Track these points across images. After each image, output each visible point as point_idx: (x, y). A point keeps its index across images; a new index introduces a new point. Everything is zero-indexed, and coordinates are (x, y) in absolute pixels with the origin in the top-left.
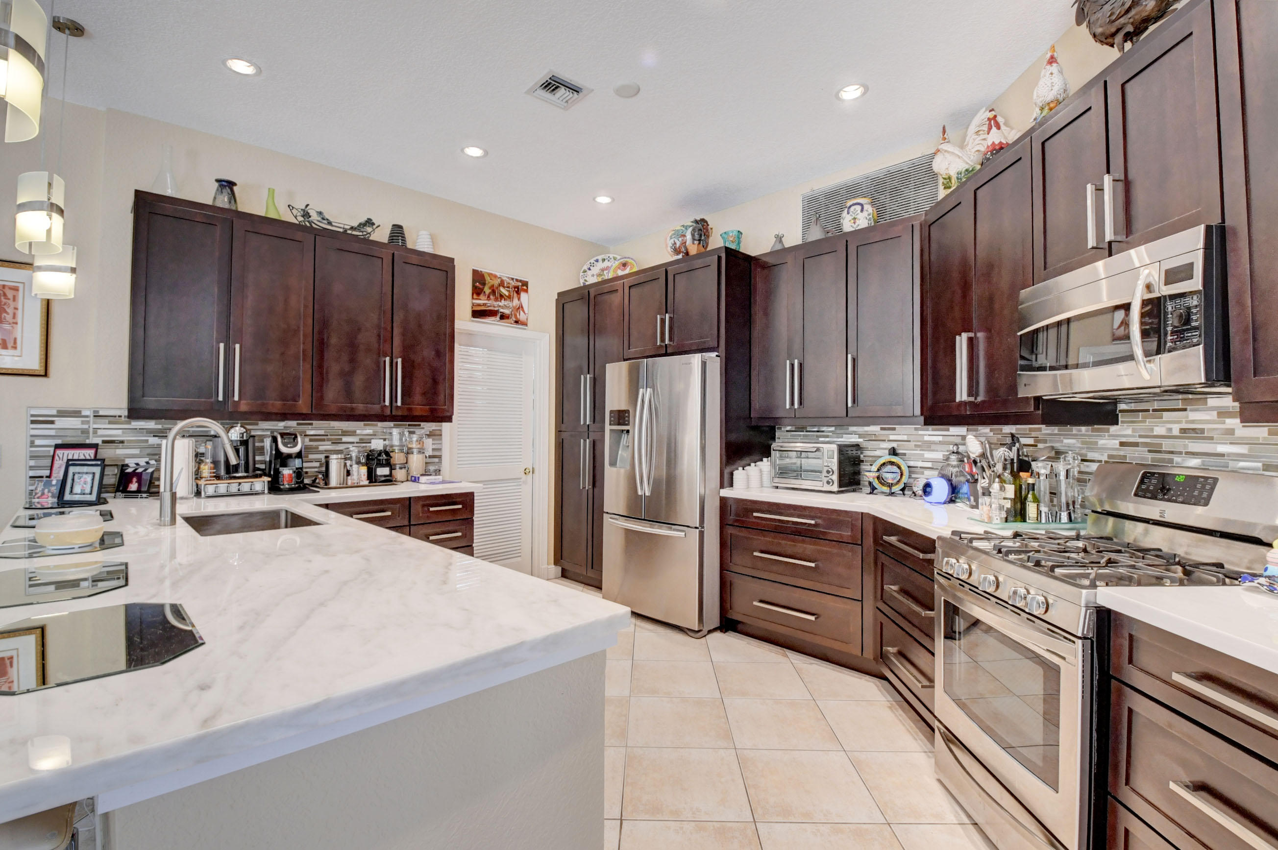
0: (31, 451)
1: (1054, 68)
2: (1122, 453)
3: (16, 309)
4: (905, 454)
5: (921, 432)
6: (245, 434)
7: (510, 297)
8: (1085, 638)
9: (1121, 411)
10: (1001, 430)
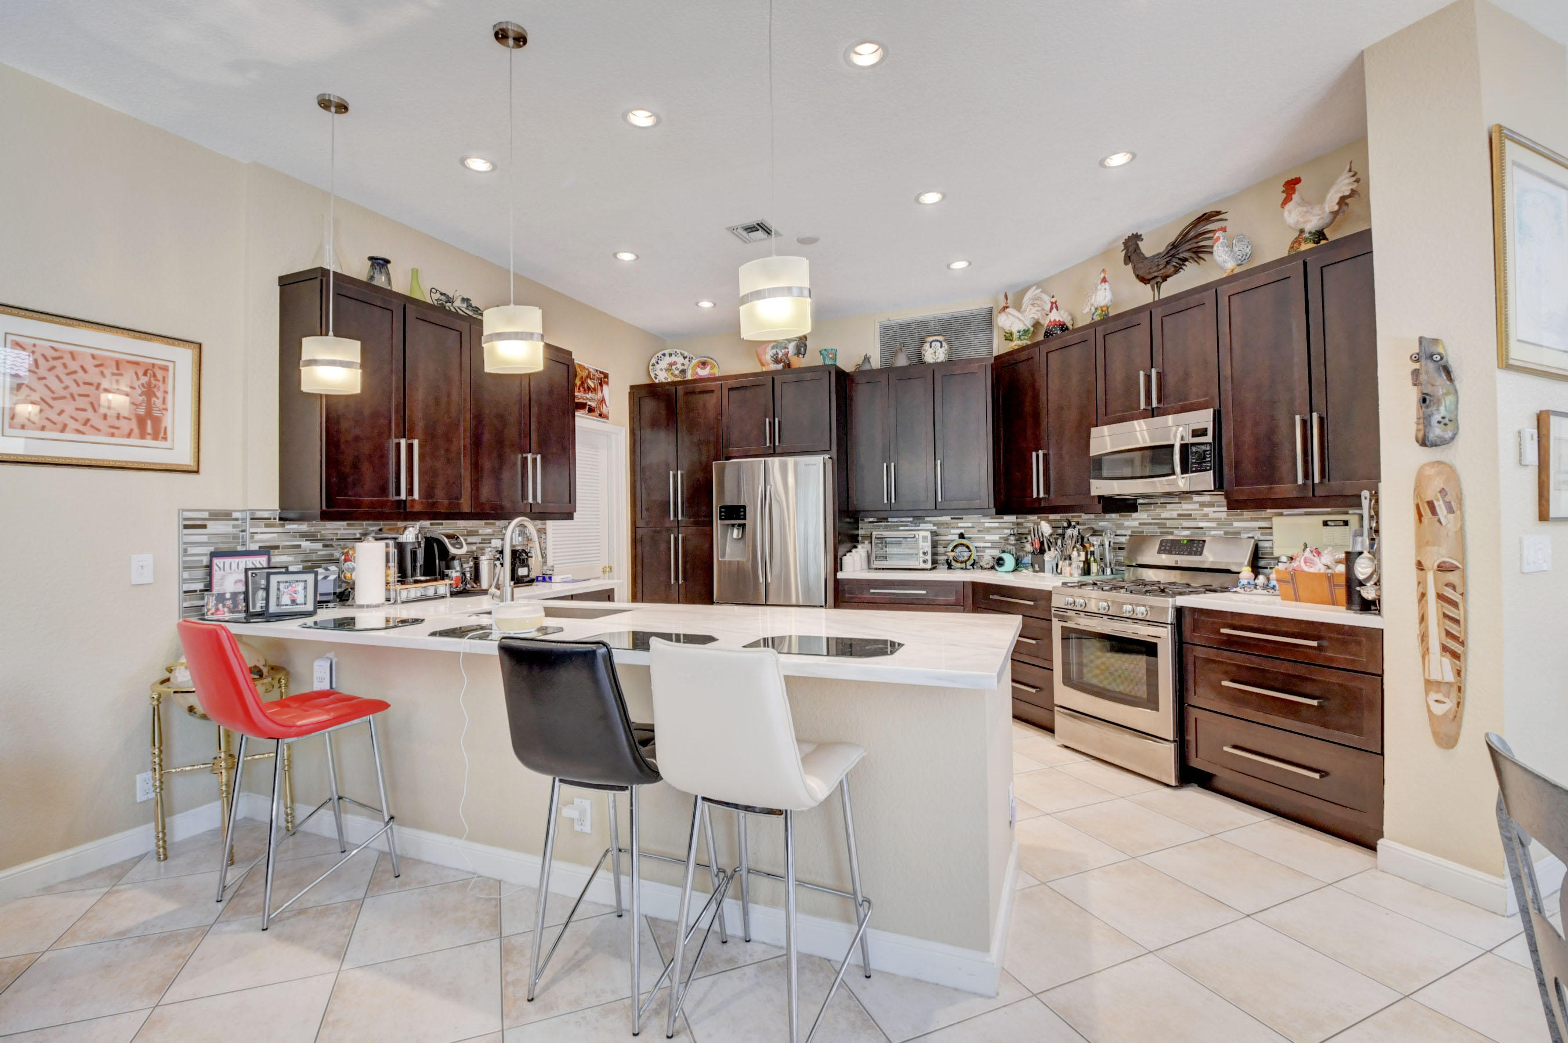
0: (184, 562)
1: (1106, 286)
2: (1140, 530)
3: (166, 392)
4: (970, 538)
5: (982, 521)
6: (420, 535)
7: (595, 390)
8: (1171, 624)
9: (1139, 504)
10: (1048, 517)
